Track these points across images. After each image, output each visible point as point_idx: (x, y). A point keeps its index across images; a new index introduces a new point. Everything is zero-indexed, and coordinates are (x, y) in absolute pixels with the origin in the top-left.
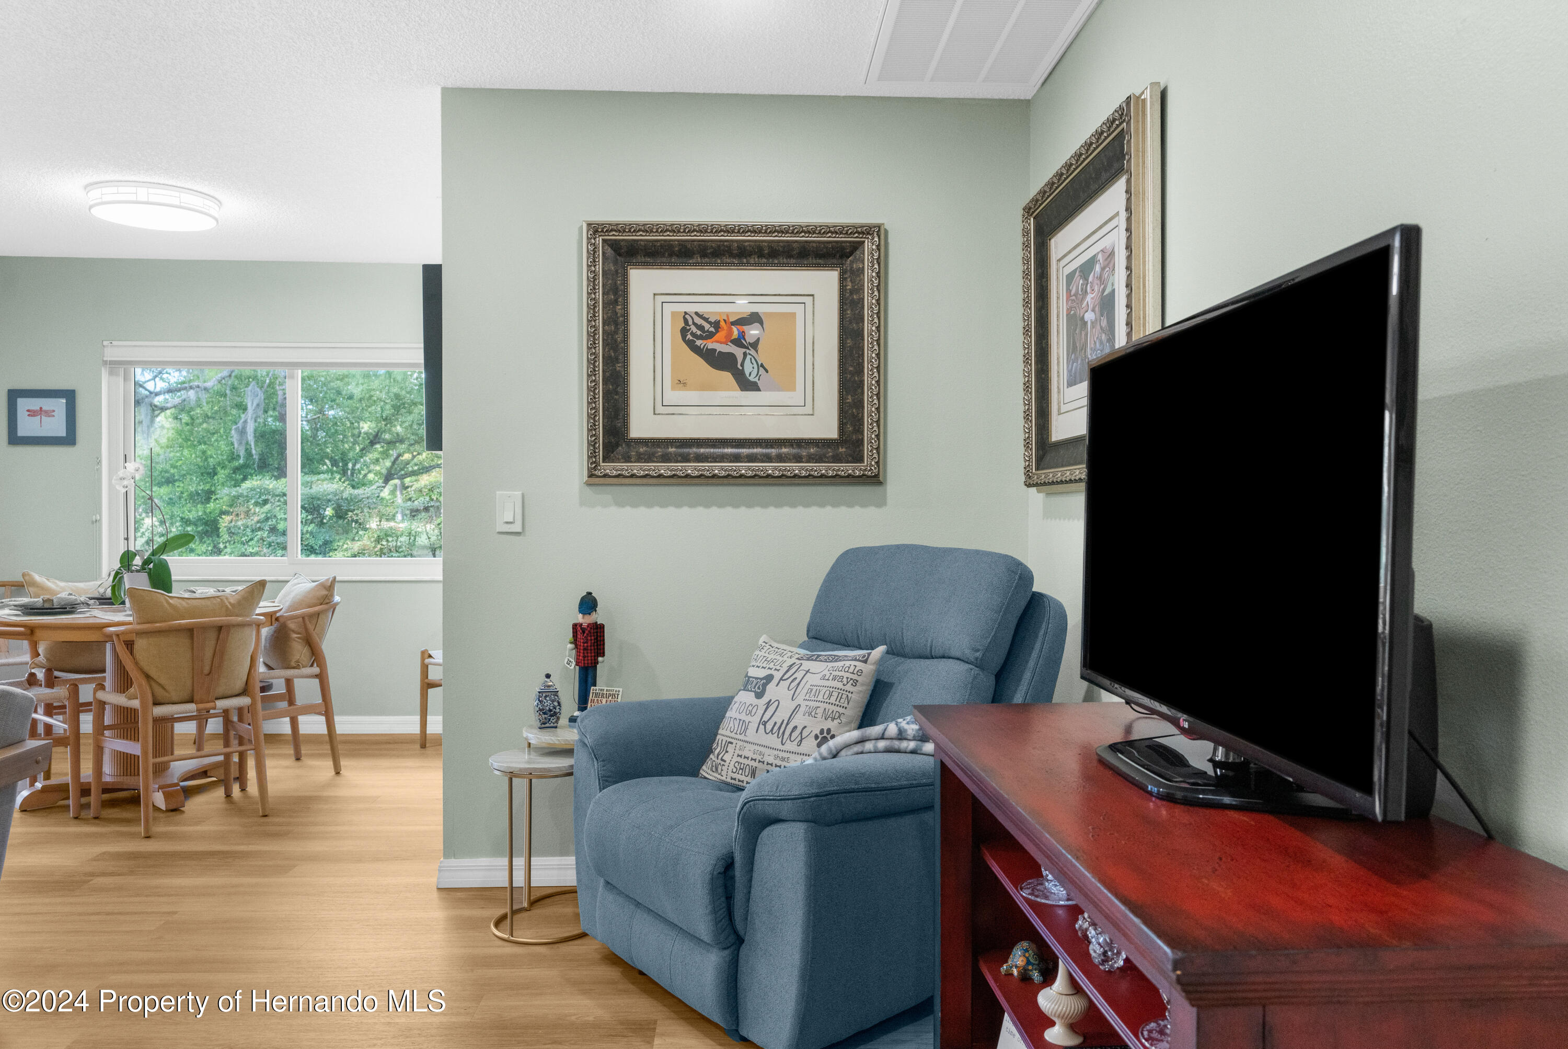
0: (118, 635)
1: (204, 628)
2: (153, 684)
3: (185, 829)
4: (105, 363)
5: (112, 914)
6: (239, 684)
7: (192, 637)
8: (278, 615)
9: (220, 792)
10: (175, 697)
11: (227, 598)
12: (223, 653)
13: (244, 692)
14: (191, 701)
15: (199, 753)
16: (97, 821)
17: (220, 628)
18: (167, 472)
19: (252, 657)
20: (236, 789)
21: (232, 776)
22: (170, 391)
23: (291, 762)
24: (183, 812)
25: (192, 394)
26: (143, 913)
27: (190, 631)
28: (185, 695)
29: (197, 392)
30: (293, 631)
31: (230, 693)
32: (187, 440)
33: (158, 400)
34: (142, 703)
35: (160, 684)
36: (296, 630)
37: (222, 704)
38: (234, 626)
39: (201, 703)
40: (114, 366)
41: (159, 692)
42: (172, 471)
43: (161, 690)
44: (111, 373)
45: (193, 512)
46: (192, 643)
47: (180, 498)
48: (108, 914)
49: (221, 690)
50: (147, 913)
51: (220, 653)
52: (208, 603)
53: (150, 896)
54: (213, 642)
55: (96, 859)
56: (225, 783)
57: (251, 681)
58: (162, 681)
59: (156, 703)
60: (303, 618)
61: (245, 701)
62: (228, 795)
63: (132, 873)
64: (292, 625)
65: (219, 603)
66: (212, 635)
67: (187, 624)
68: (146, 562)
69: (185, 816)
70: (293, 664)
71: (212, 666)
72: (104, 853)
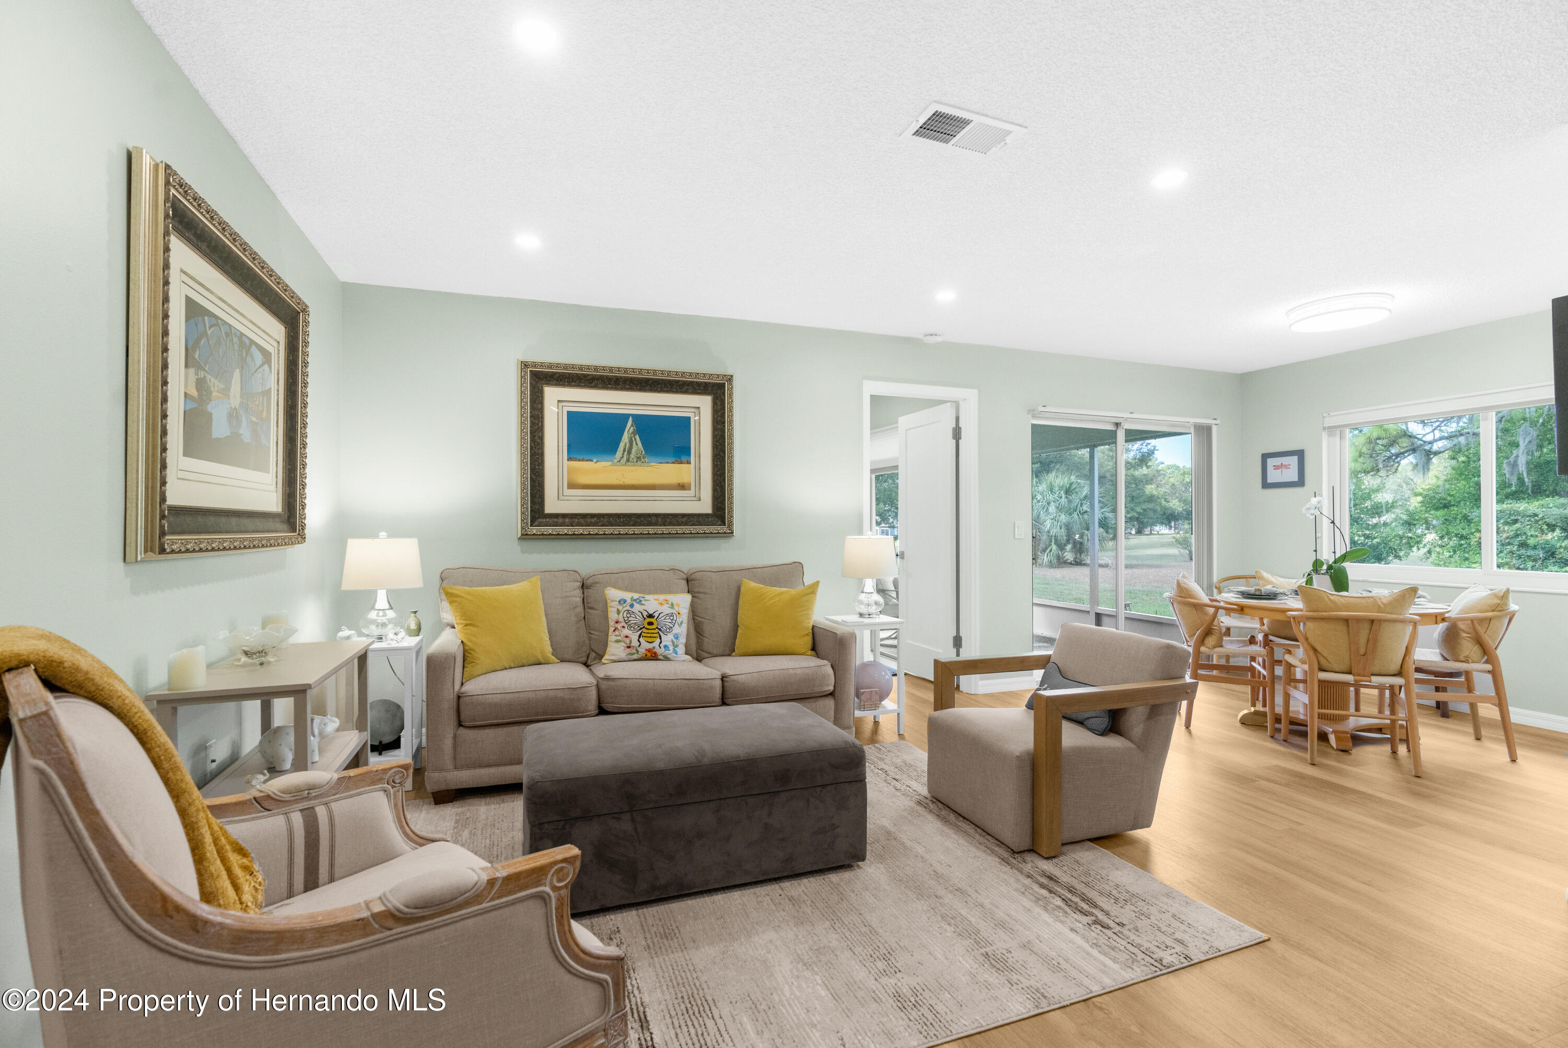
0: (1294, 618)
1: (1358, 620)
2: (1319, 655)
3: (1345, 767)
4: (1324, 428)
5: (1259, 808)
6: (1395, 667)
7: (1348, 626)
8: (1447, 615)
9: (1387, 748)
10: (1336, 667)
11: (1380, 599)
12: (1376, 641)
13: (1399, 674)
14: (1350, 673)
15: (1357, 713)
16: (1284, 743)
17: (1372, 621)
18: (1445, 499)
19: (1407, 647)
20: (1402, 750)
21: (1398, 737)
22: (1447, 438)
23: (1471, 739)
24: (1350, 754)
25: (1462, 439)
26: (1277, 815)
27: (1346, 621)
28: (1345, 667)
29: (1467, 438)
30: (1464, 631)
31: (1385, 672)
32: (1461, 474)
33: (1435, 447)
34: (1310, 666)
35: (1324, 657)
36: (1466, 630)
37: (1376, 680)
38: (1385, 621)
39: (1359, 675)
40: (1331, 430)
41: (1323, 661)
42: (1449, 498)
43: (1325, 661)
44: (1330, 435)
45: (1467, 530)
46: (1348, 631)
47: (1455, 519)
48: (1256, 807)
49: (1376, 669)
50: (1282, 817)
51: (1373, 642)
52: (1363, 601)
53: (1290, 806)
54: (1367, 631)
55: (1268, 768)
56: (1392, 742)
57: (1405, 666)
58: (1325, 654)
59: (1322, 669)
60: (1472, 621)
61: (1399, 681)
62: (1394, 752)
63: (1287, 785)
64: (1462, 625)
65: (1375, 604)
66: (1366, 626)
67: (1346, 615)
68: (1330, 567)
69: (1351, 757)
70: (1462, 658)
71: (1367, 649)
72: (1277, 766)
